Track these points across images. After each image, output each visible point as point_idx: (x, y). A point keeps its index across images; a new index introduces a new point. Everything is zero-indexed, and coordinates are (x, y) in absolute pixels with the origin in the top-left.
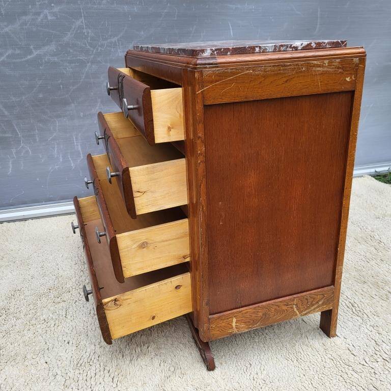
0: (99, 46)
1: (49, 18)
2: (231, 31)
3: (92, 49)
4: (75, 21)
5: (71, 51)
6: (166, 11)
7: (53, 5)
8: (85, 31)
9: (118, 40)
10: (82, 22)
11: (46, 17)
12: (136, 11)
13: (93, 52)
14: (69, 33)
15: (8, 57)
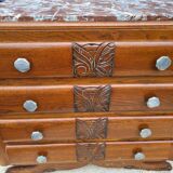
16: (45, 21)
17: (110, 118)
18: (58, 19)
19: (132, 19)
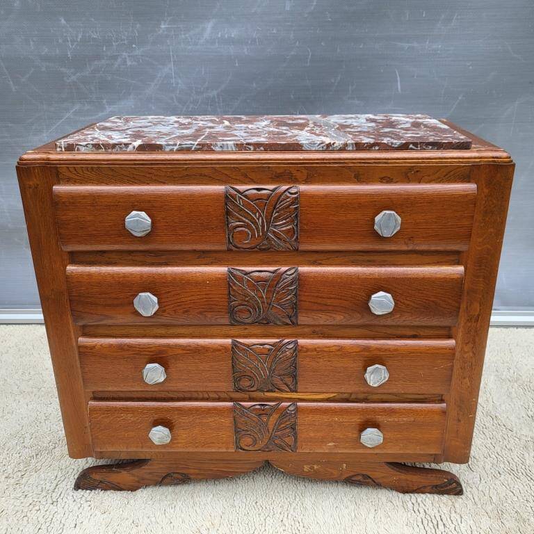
0: (191, 102)
1: (129, 63)
2: (399, 83)
3: (180, 106)
4: (161, 67)
5: (153, 108)
6: (293, 53)
7: (134, 46)
8: (173, 81)
9: (218, 95)
10: (171, 69)
11: (126, 62)
12: (246, 53)
13: (181, 111)
14: (153, 84)
15: (75, 113)
16: (181, 150)
17: (301, 341)
18: (204, 148)
19: (328, 148)
